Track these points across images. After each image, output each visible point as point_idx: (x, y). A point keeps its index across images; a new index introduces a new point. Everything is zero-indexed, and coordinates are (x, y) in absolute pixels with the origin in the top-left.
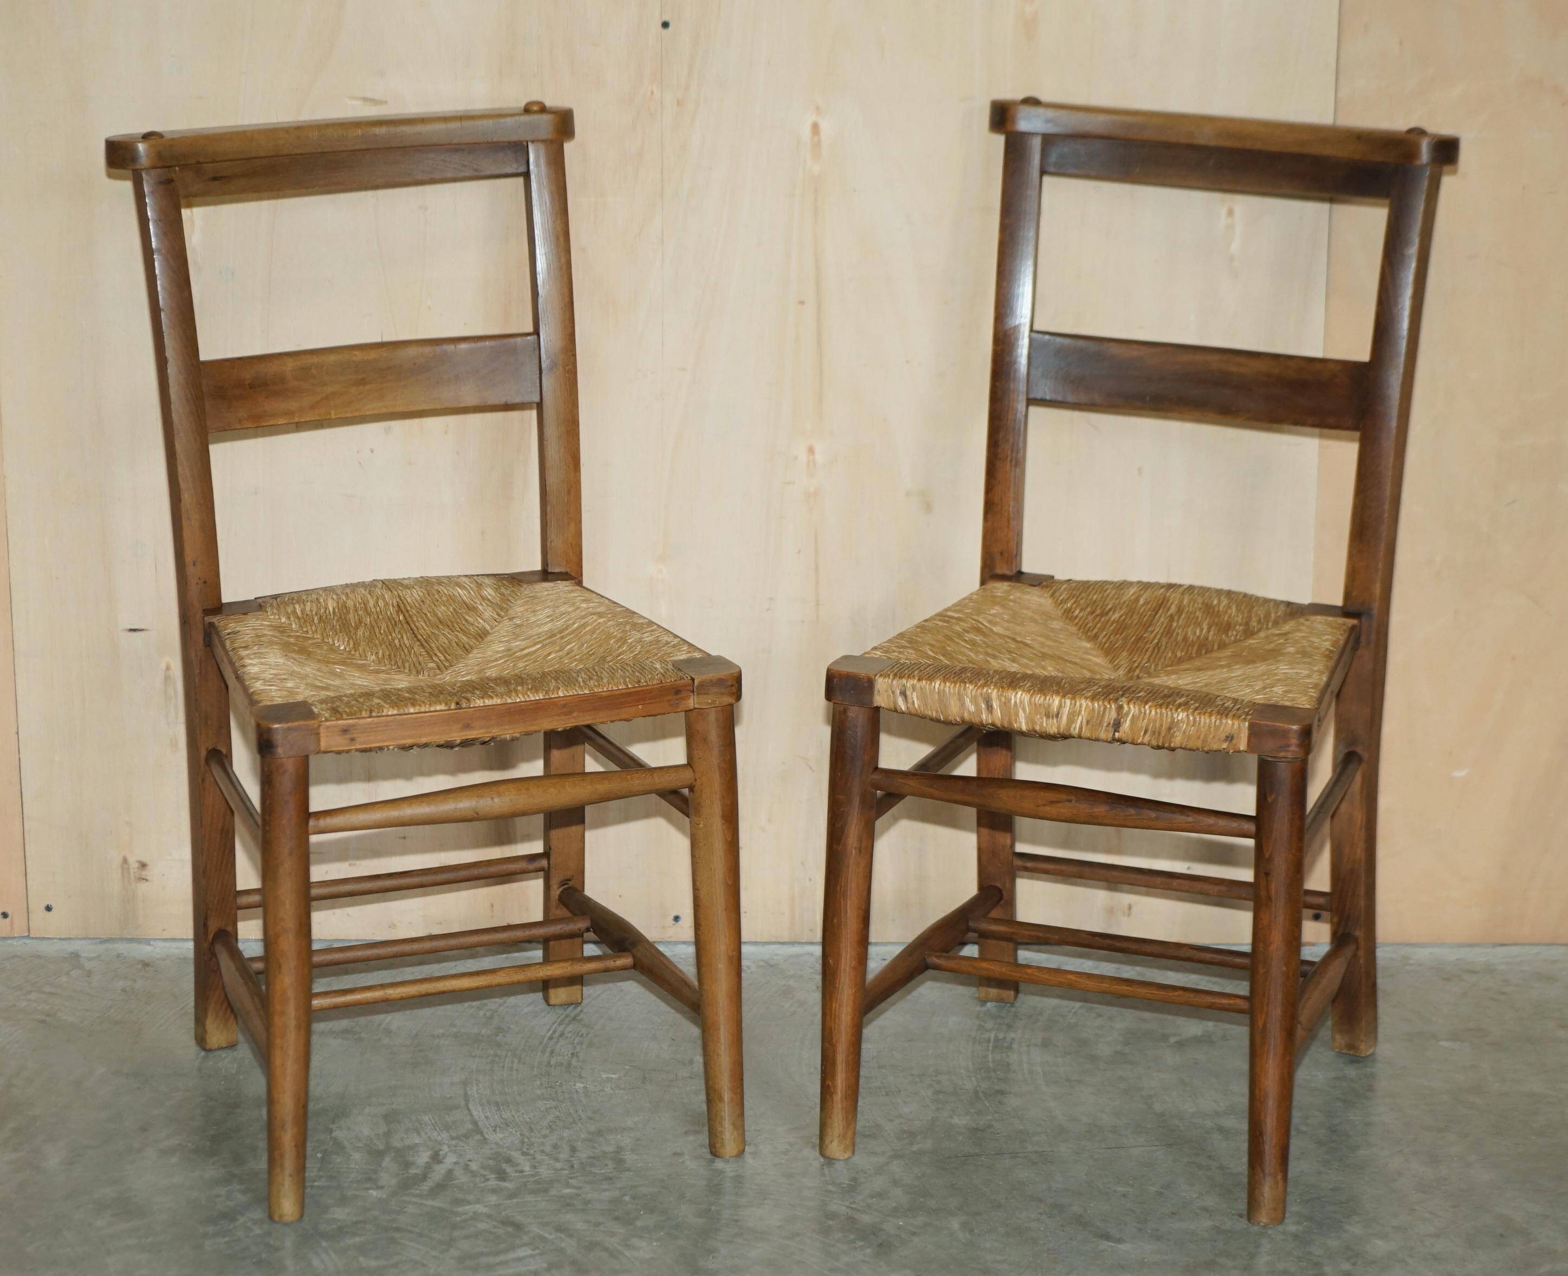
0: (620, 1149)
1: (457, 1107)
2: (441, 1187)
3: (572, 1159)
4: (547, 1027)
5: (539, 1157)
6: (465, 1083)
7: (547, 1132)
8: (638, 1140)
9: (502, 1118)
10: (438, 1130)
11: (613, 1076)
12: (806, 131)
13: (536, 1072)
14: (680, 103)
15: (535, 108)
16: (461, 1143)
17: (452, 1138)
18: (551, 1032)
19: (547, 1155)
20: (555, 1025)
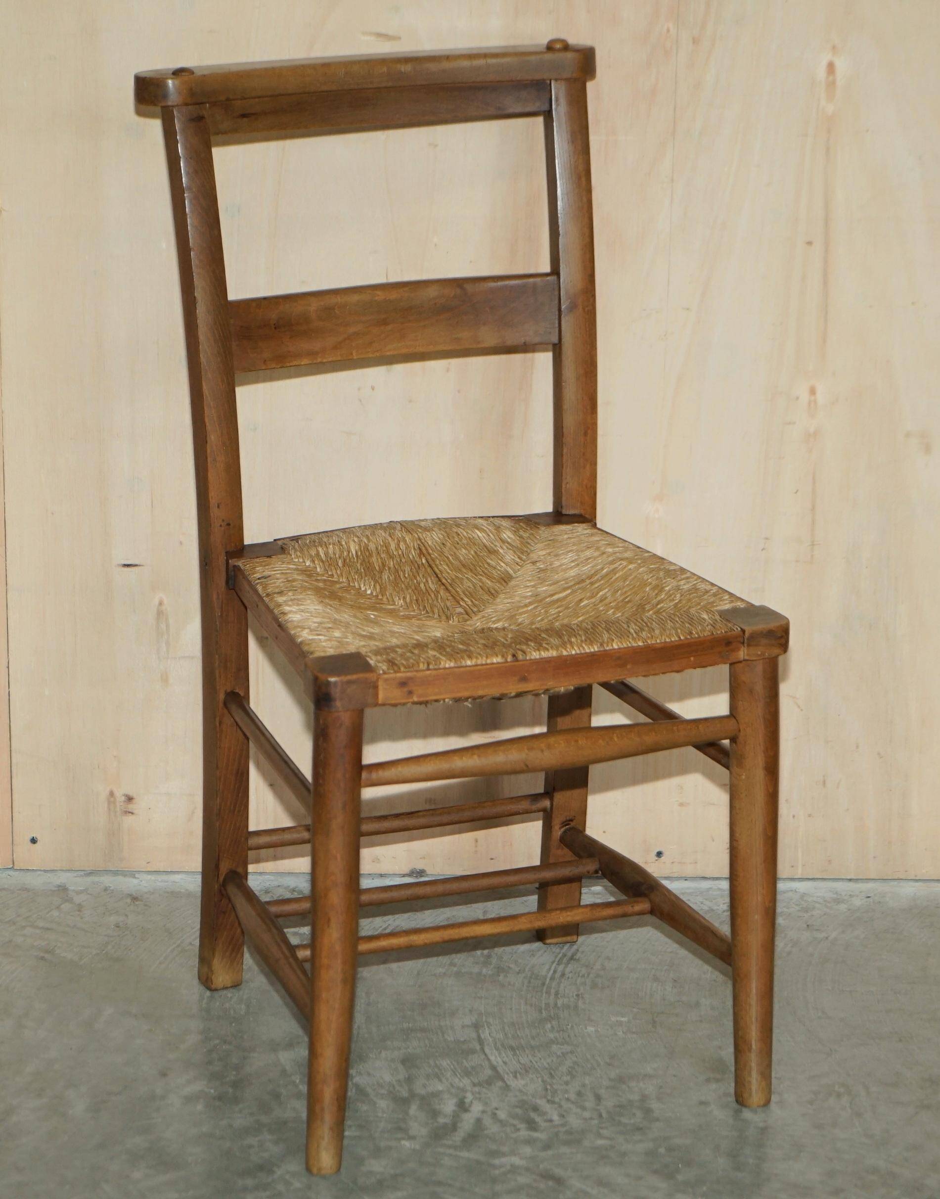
0: (644, 1098)
1: (473, 1052)
2: (472, 1138)
3: (599, 1108)
4: (547, 967)
5: (566, 1105)
6: (476, 1026)
7: (569, 1078)
8: (661, 1087)
9: (520, 1063)
10: (459, 1076)
11: (623, 1019)
12: (821, 73)
13: (544, 1014)
14: (695, 41)
15: (558, 46)
16: (484, 1090)
17: (474, 1085)
18: (552, 972)
19: (573, 1103)
20: (554, 965)
